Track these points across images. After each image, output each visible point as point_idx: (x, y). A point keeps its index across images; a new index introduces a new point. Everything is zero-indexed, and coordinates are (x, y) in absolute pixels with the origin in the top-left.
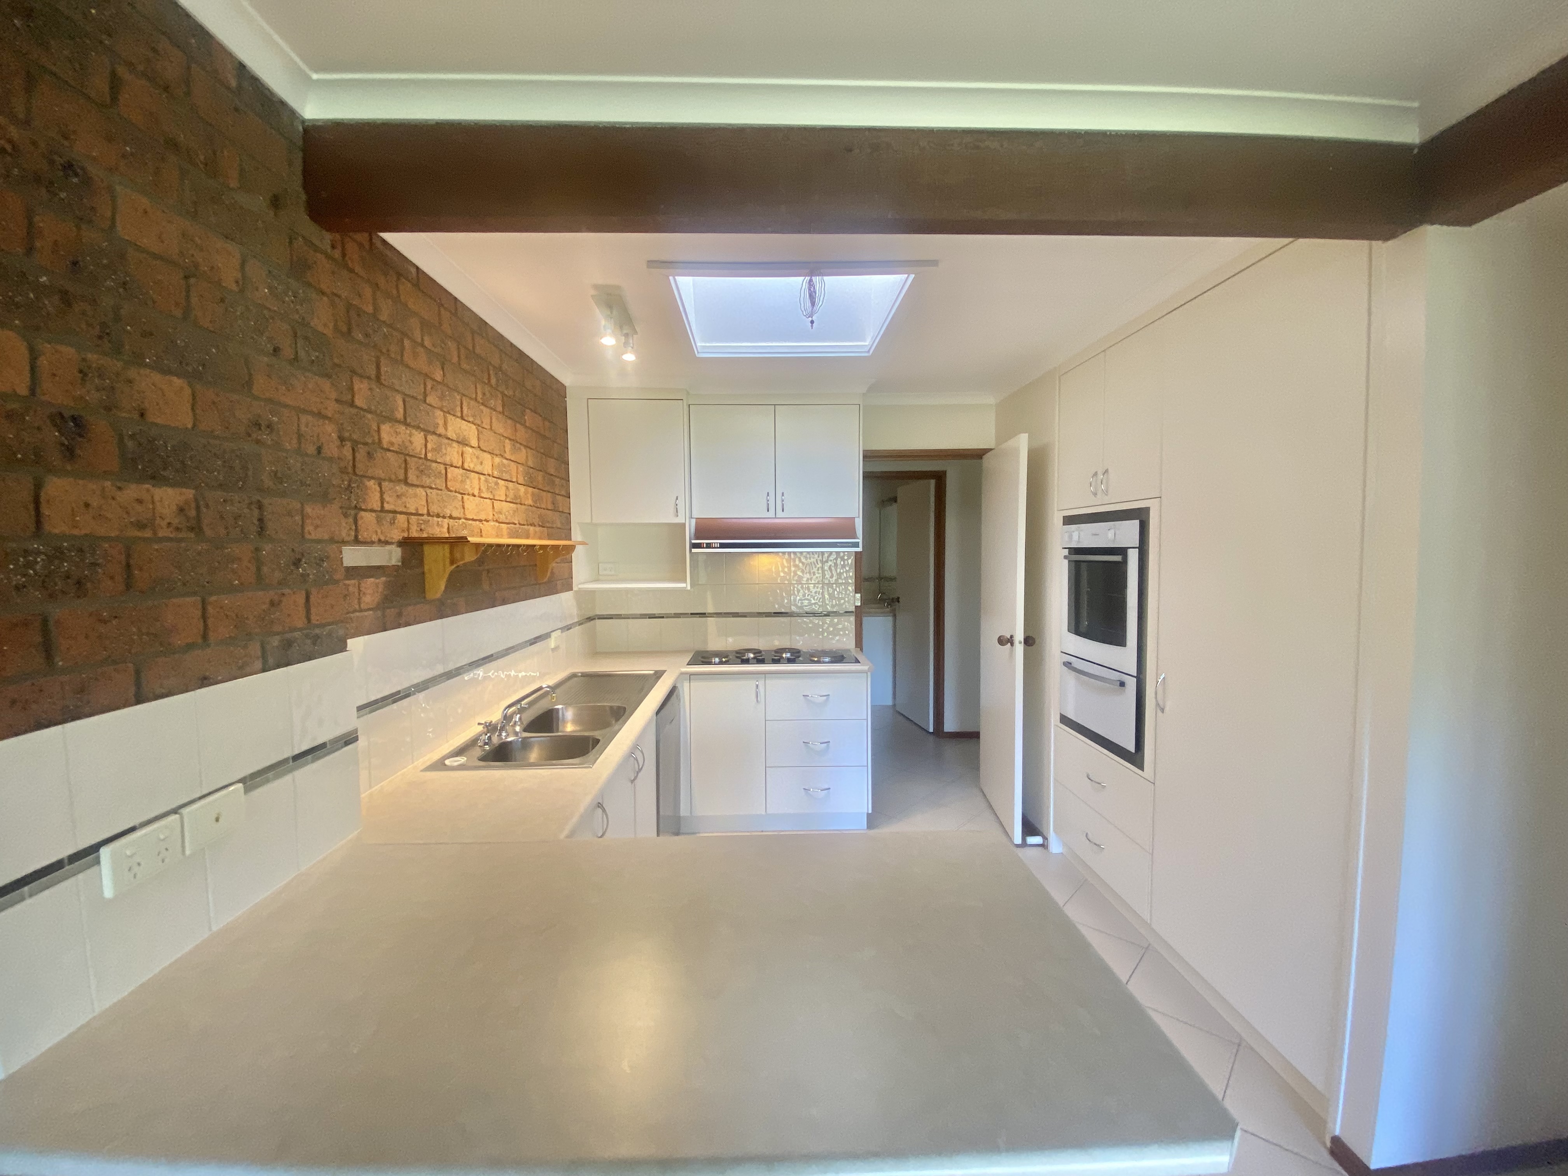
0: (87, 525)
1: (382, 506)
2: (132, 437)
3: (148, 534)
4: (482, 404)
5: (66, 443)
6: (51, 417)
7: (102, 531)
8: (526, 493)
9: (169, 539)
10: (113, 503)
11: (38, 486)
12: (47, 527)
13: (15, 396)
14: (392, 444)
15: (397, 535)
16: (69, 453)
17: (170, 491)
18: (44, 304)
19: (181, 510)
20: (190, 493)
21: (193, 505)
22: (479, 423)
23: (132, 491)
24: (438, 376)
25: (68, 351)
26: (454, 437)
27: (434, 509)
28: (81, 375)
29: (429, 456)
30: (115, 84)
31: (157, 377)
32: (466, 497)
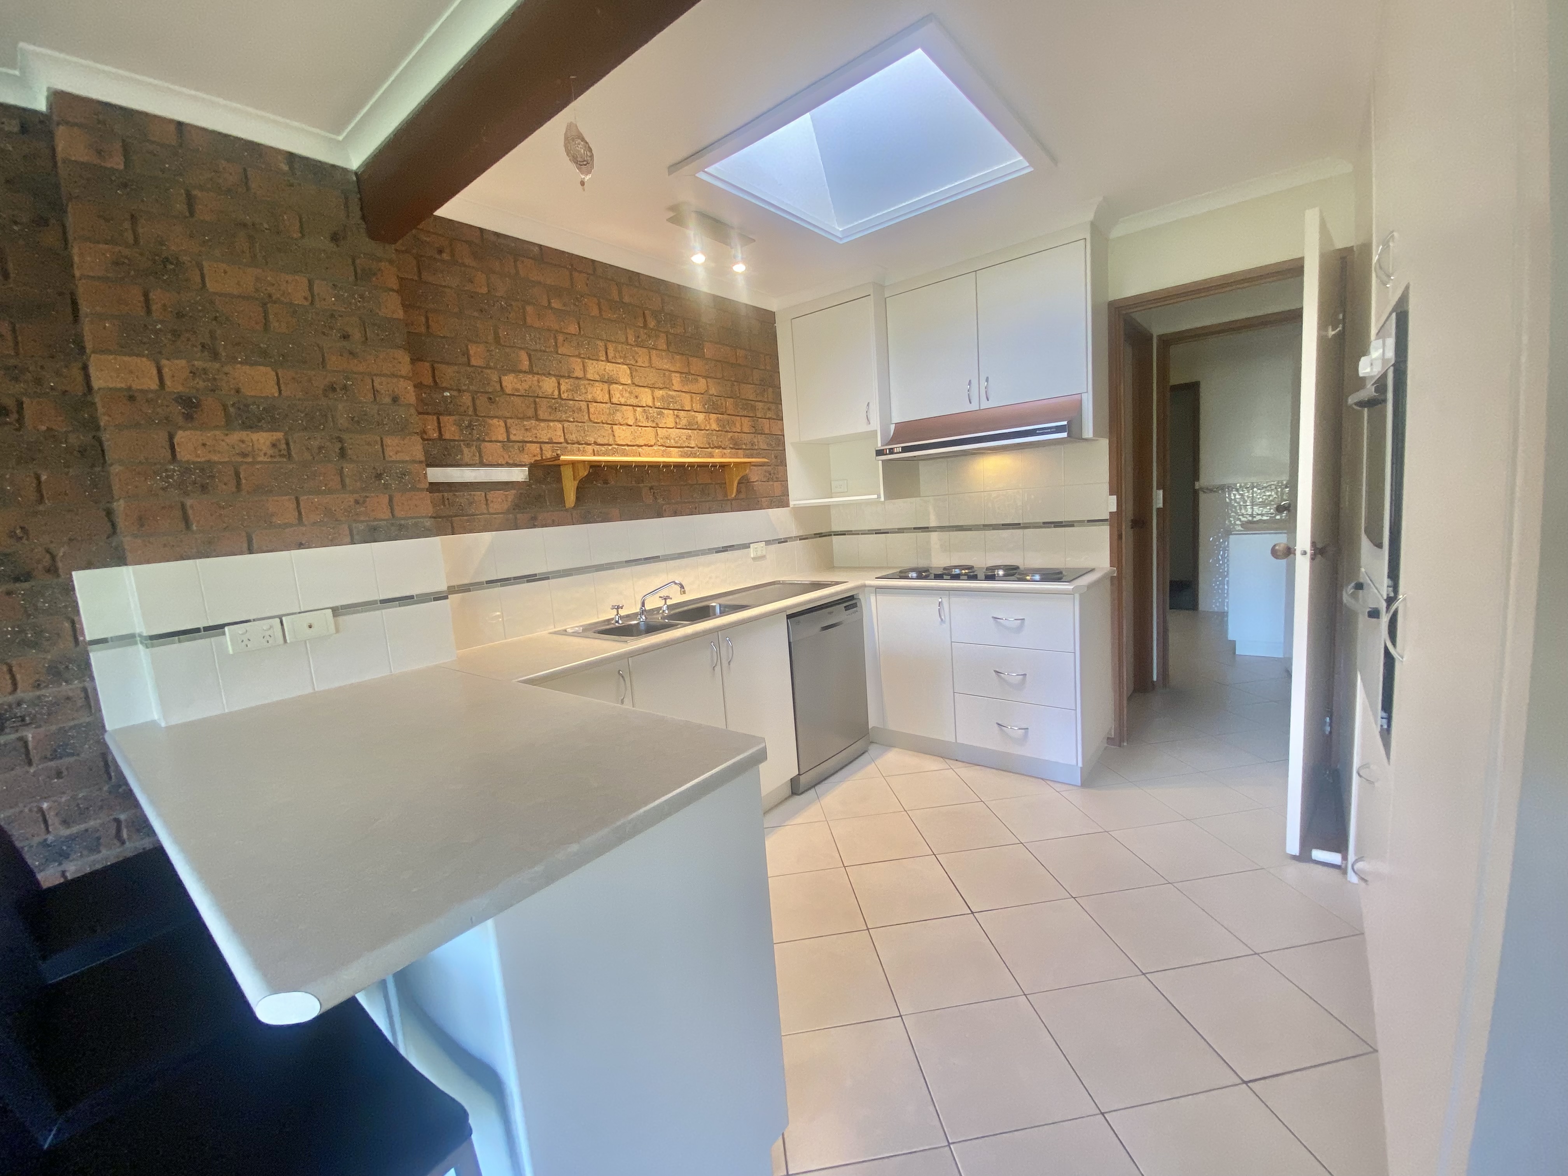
0: (203, 456)
1: (508, 437)
2: (233, 405)
3: (250, 460)
4: (637, 346)
5: (186, 412)
6: (176, 400)
7: (215, 458)
8: (708, 420)
9: (266, 463)
10: (223, 443)
11: (171, 437)
12: (178, 457)
13: (152, 391)
14: (517, 390)
15: (527, 459)
16: (189, 417)
17: (264, 434)
18: (161, 339)
19: (274, 445)
20: (280, 435)
21: (283, 442)
22: (633, 362)
23: (236, 436)
24: (573, 329)
25: (182, 363)
26: (597, 378)
27: (573, 437)
28: (192, 375)
29: (564, 396)
30: (190, 201)
31: (246, 368)
32: (615, 427)
